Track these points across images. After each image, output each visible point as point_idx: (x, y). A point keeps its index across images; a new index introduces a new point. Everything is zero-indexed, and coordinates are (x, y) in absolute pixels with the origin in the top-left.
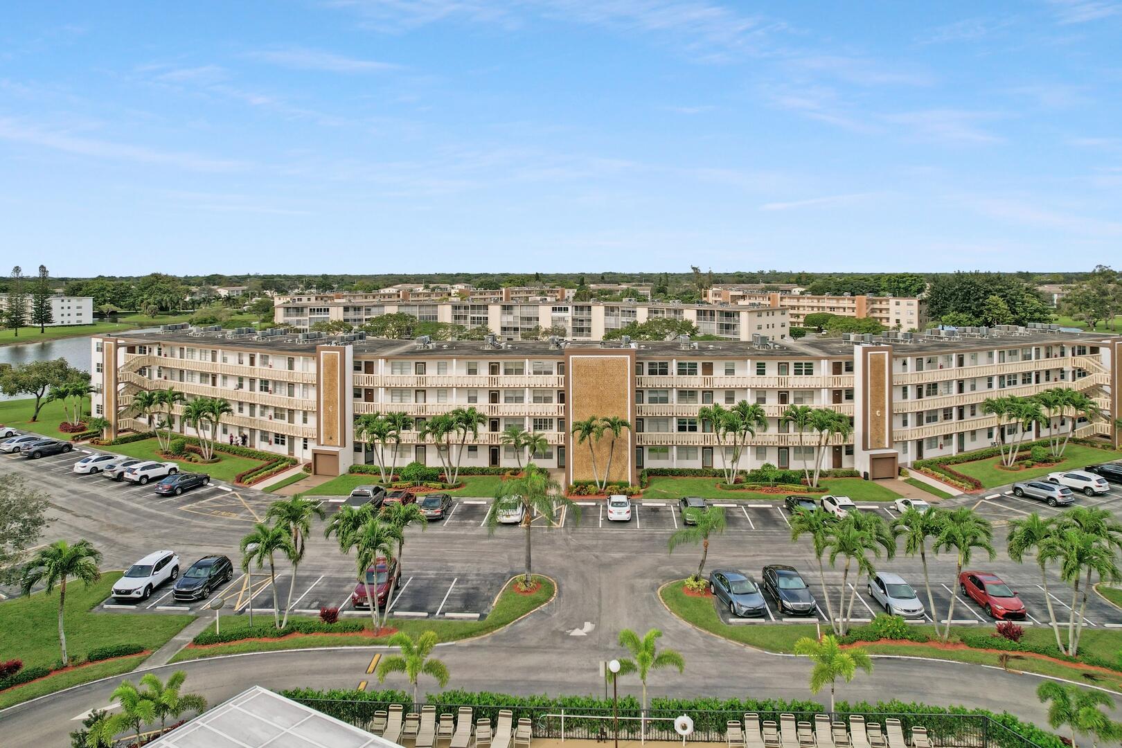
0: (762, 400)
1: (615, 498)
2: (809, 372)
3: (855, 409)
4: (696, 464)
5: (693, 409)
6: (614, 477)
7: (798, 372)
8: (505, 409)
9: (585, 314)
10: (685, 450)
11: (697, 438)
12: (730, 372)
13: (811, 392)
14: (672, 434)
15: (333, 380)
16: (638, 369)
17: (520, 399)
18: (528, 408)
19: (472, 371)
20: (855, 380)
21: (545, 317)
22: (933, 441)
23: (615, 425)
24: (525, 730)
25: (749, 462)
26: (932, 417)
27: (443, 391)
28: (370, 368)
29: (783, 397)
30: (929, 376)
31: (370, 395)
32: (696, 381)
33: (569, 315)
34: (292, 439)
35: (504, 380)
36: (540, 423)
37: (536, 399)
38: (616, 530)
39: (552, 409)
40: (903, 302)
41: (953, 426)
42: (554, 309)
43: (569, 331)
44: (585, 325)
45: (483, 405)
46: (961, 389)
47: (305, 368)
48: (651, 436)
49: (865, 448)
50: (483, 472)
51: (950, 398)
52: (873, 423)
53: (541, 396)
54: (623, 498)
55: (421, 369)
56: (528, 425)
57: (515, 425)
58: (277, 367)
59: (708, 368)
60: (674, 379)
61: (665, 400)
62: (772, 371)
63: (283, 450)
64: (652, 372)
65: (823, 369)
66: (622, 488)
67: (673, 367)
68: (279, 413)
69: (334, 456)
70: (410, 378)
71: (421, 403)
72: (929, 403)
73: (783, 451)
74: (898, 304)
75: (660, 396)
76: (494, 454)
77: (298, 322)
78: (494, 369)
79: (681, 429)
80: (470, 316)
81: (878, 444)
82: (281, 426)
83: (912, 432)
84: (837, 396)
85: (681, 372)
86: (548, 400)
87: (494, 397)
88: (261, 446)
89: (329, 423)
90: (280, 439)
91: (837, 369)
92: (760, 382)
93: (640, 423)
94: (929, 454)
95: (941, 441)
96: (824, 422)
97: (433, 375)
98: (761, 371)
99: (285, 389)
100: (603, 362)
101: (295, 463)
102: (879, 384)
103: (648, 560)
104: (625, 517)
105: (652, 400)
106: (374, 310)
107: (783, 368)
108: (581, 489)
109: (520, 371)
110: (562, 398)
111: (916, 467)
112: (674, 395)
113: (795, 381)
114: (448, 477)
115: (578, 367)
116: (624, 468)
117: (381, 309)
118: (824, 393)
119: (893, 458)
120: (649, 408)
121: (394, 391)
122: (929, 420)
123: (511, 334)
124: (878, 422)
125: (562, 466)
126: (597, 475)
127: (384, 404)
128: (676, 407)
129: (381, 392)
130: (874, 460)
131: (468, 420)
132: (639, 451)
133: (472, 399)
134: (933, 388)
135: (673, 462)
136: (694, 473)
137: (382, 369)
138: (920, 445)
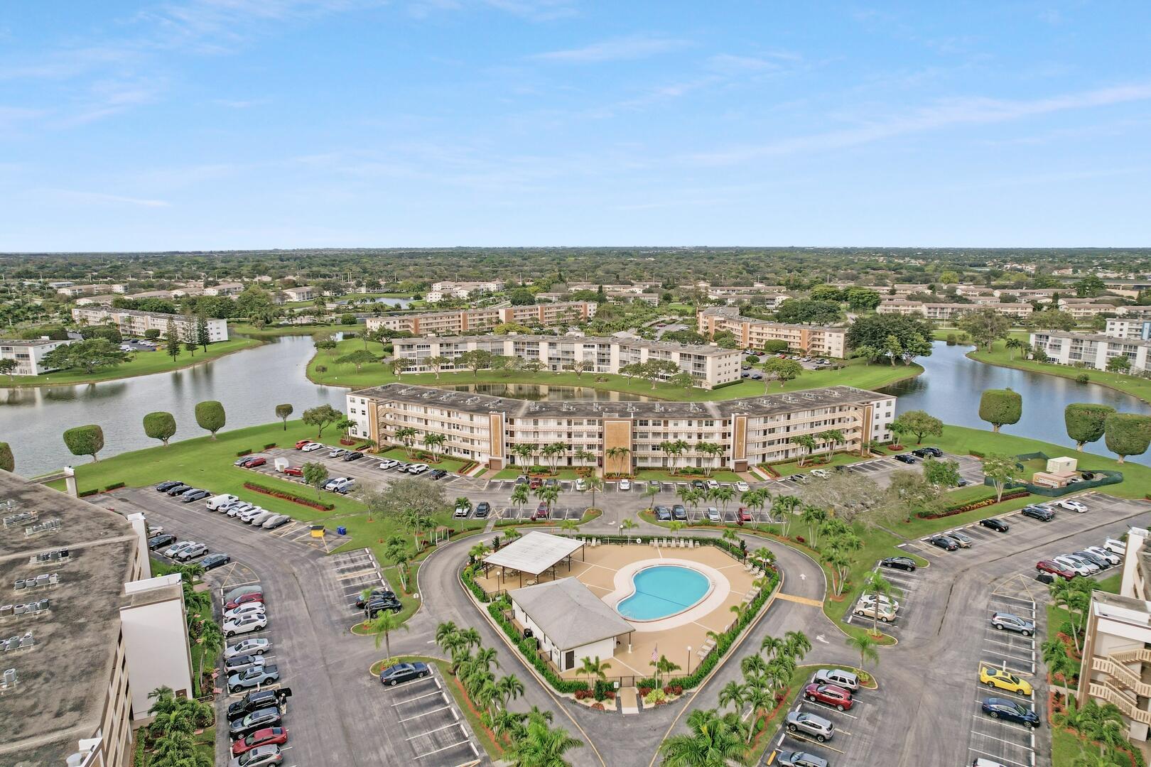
0: (690, 437)
1: (623, 481)
2: (712, 425)
3: (730, 441)
4: (660, 464)
5: (659, 441)
6: (623, 472)
7: (707, 425)
8: (575, 440)
9: (605, 350)
10: (655, 459)
11: (661, 453)
12: (676, 424)
13: (712, 435)
14: (650, 452)
15: (497, 428)
16: (634, 423)
17: (581, 436)
18: (585, 440)
19: (559, 424)
20: (730, 428)
21: (579, 353)
22: (771, 454)
23: (624, 451)
25: (682, 464)
26: (771, 443)
27: (546, 433)
28: (512, 422)
29: (700, 436)
30: (770, 424)
31: (512, 434)
32: (661, 429)
33: (596, 350)
34: (473, 452)
35: (574, 428)
36: (590, 447)
37: (588, 436)
38: (623, 493)
39: (596, 440)
40: (834, 335)
41: (783, 446)
42: (585, 346)
44: (606, 357)
45: (565, 439)
46: (788, 430)
47: (481, 420)
48: (640, 452)
49: (734, 459)
50: (566, 468)
51: (782, 434)
52: (738, 448)
53: (590, 435)
54: (626, 481)
55: (536, 423)
56: (585, 448)
57: (579, 447)
58: (464, 418)
59: (666, 423)
60: (651, 428)
61: (646, 437)
62: (695, 423)
64: (641, 425)
65: (718, 425)
66: (626, 476)
67: (650, 422)
68: (465, 440)
69: (500, 461)
70: (530, 426)
71: (536, 438)
72: (770, 437)
73: (699, 460)
74: (830, 336)
75: (644, 435)
76: (570, 459)
77: (410, 355)
78: (569, 423)
79: (654, 449)
80: (526, 349)
81: (740, 457)
82: (467, 446)
83: (760, 450)
84: (724, 436)
85: (654, 424)
86: (594, 436)
87: (569, 435)
88: (455, 454)
89: (496, 447)
90: (466, 452)
91: (725, 424)
92: (689, 430)
93: (635, 447)
94: (768, 460)
95: (775, 453)
96: (713, 448)
97: (542, 425)
98: (690, 425)
99: (469, 429)
100: (619, 424)
101: (478, 463)
102: (741, 432)
103: (635, 503)
104: (628, 488)
105: (640, 437)
106: (460, 346)
107: (700, 423)
108: (609, 476)
109: (581, 424)
110: (601, 435)
111: (758, 466)
112: (650, 435)
113: (705, 429)
114: (552, 471)
115: (608, 426)
116: (627, 468)
117: (465, 345)
118: (717, 434)
119: (746, 463)
120: (639, 440)
121: (525, 433)
122: (769, 444)
123: (555, 362)
124: (740, 447)
125: (601, 465)
126: (616, 470)
127: (519, 439)
128: (652, 440)
129: (519, 433)
130: (736, 463)
131: (560, 447)
132: (634, 460)
133: (560, 437)
134: (772, 431)
135: (649, 464)
136: (659, 469)
137: (519, 424)
138: (764, 456)
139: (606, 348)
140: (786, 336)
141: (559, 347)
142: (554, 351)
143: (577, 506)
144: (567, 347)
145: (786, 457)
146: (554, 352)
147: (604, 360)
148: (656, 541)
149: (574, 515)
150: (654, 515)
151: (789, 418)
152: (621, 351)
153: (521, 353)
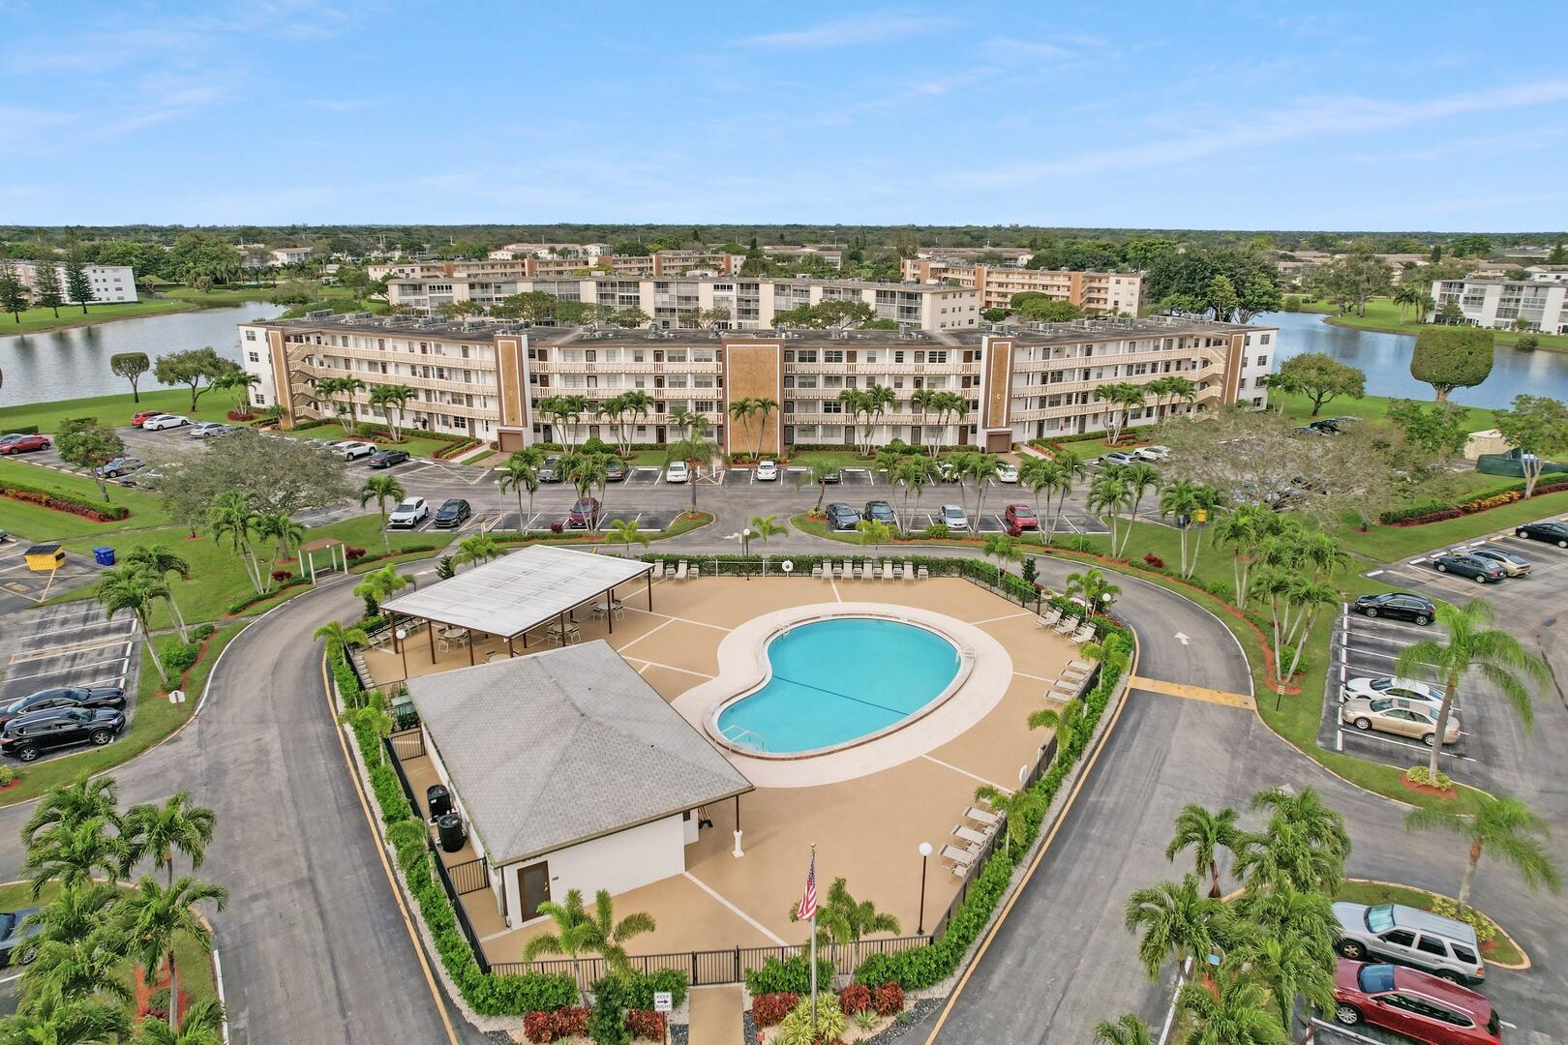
0: (899, 385)
1: (763, 463)
2: (942, 360)
3: (978, 393)
4: (840, 440)
5: (834, 393)
6: (765, 449)
7: (932, 360)
8: (669, 392)
9: (751, 294)
10: (830, 429)
11: (840, 418)
12: (871, 359)
13: (942, 378)
14: (819, 415)
15: (511, 366)
16: (787, 356)
17: (683, 384)
18: (690, 392)
19: (639, 359)
20: (980, 368)
21: (707, 297)
22: (1054, 421)
23: (766, 405)
24: (695, 570)
25: (883, 439)
26: (1055, 401)
27: (612, 376)
28: (543, 356)
29: (918, 383)
30: (1055, 363)
31: (544, 380)
32: (840, 368)
33: (734, 294)
34: (472, 421)
35: (668, 367)
36: (702, 405)
37: (698, 384)
38: (764, 486)
39: (711, 393)
40: (1124, 280)
41: (1075, 409)
42: (716, 287)
43: (734, 313)
44: (752, 306)
45: (650, 389)
46: (1087, 376)
47: (481, 356)
48: (800, 416)
49: (985, 426)
50: (652, 447)
51: (1073, 384)
52: (994, 406)
53: (702, 381)
54: (771, 463)
55: (591, 356)
56: (691, 407)
57: (679, 408)
58: (451, 355)
59: (852, 356)
60: (821, 366)
61: (813, 385)
62: (909, 357)
63: (464, 432)
64: (802, 360)
65: (954, 358)
66: (772, 456)
67: (821, 355)
68: (457, 398)
69: (519, 434)
70: (580, 364)
71: (592, 388)
72: (1053, 388)
73: (916, 430)
74: (1118, 282)
75: (809, 381)
76: (661, 432)
77: (417, 302)
78: (658, 357)
79: (827, 410)
80: (618, 294)
81: (997, 423)
82: (461, 410)
83: (1034, 413)
84: (966, 381)
85: (828, 360)
86: (708, 384)
87: (659, 382)
88: (439, 429)
89: (511, 406)
90: (459, 422)
91: (968, 357)
92: (898, 369)
93: (788, 406)
94: (1048, 434)
95: (1062, 423)
96: (943, 403)
97: (602, 362)
98: (899, 359)
99: (462, 376)
100: (756, 351)
101: (480, 443)
102: (1001, 371)
103: (786, 503)
104: (772, 476)
105: (801, 385)
106: (504, 287)
107: (919, 357)
108: (738, 458)
109: (683, 359)
110: (721, 383)
111: (1031, 444)
112: (821, 381)
113: (931, 368)
114: (623, 453)
115: (734, 355)
116: (774, 442)
117: (512, 286)
118: (953, 378)
119: (1008, 435)
120: (799, 392)
121: (567, 376)
122: (1051, 404)
123: (666, 317)
124: (998, 404)
125: (721, 444)
126: (751, 448)
127: (558, 388)
128: (824, 391)
129: (557, 377)
130: (990, 436)
131: (638, 402)
132: (788, 430)
133: (640, 384)
134: (1058, 376)
135: (819, 439)
136: (837, 448)
137: (556, 359)
138: (1041, 425)
139: (753, 290)
140: (1045, 287)
141: (673, 289)
142: (665, 297)
143: (663, 509)
144: (686, 290)
145: (1082, 431)
146: (664, 299)
147: (748, 312)
148: (827, 566)
149: (652, 523)
150: (824, 523)
151: (1089, 353)
152: (776, 294)
153: (609, 302)
